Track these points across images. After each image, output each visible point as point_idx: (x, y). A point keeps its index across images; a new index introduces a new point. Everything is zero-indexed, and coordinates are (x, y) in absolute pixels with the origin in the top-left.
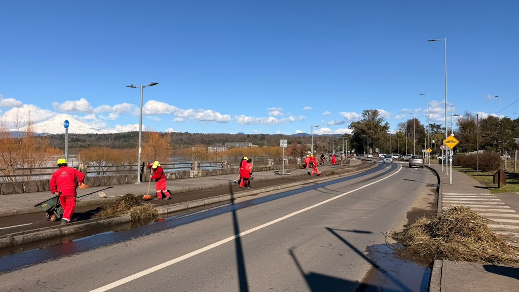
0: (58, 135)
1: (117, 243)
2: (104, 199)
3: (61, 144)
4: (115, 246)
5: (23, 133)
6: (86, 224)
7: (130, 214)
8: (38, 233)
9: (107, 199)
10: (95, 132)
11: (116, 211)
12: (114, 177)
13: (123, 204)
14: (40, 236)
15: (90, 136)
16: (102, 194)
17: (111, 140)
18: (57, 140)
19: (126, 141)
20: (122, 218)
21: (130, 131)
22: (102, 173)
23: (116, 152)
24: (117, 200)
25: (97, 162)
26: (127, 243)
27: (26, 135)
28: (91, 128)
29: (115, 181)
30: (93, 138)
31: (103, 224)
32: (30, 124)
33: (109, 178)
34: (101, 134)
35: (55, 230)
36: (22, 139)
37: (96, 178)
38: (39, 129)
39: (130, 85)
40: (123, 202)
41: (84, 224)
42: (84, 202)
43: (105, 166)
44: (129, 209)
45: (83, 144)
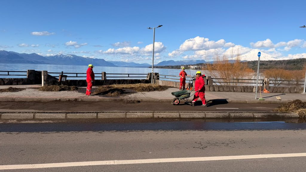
0: (252, 61)
1: (288, 130)
2: (279, 101)
3: (253, 67)
4: (287, 131)
5: (235, 60)
6: (268, 114)
7: (298, 113)
8: (242, 114)
9: (281, 101)
10: (274, 59)
11: (288, 110)
12: (286, 88)
13: (293, 106)
14: (243, 116)
15: (271, 62)
16: (278, 98)
17: (284, 64)
18: (251, 65)
19: (294, 65)
20: (292, 114)
21: (298, 58)
22: (277, 85)
23: (287, 72)
24: (289, 103)
25: (274, 78)
26: (296, 131)
27: (236, 62)
28: (272, 57)
29: (287, 90)
30: (273, 63)
31: (279, 116)
32: (238, 55)
33: (283, 88)
34: (278, 61)
35: (250, 114)
36: (234, 64)
37: (274, 87)
38: (242, 58)
39: (303, 26)
40: (293, 104)
41: (267, 114)
42: (267, 101)
43: (280, 81)
44: (297, 109)
45: (266, 67)
